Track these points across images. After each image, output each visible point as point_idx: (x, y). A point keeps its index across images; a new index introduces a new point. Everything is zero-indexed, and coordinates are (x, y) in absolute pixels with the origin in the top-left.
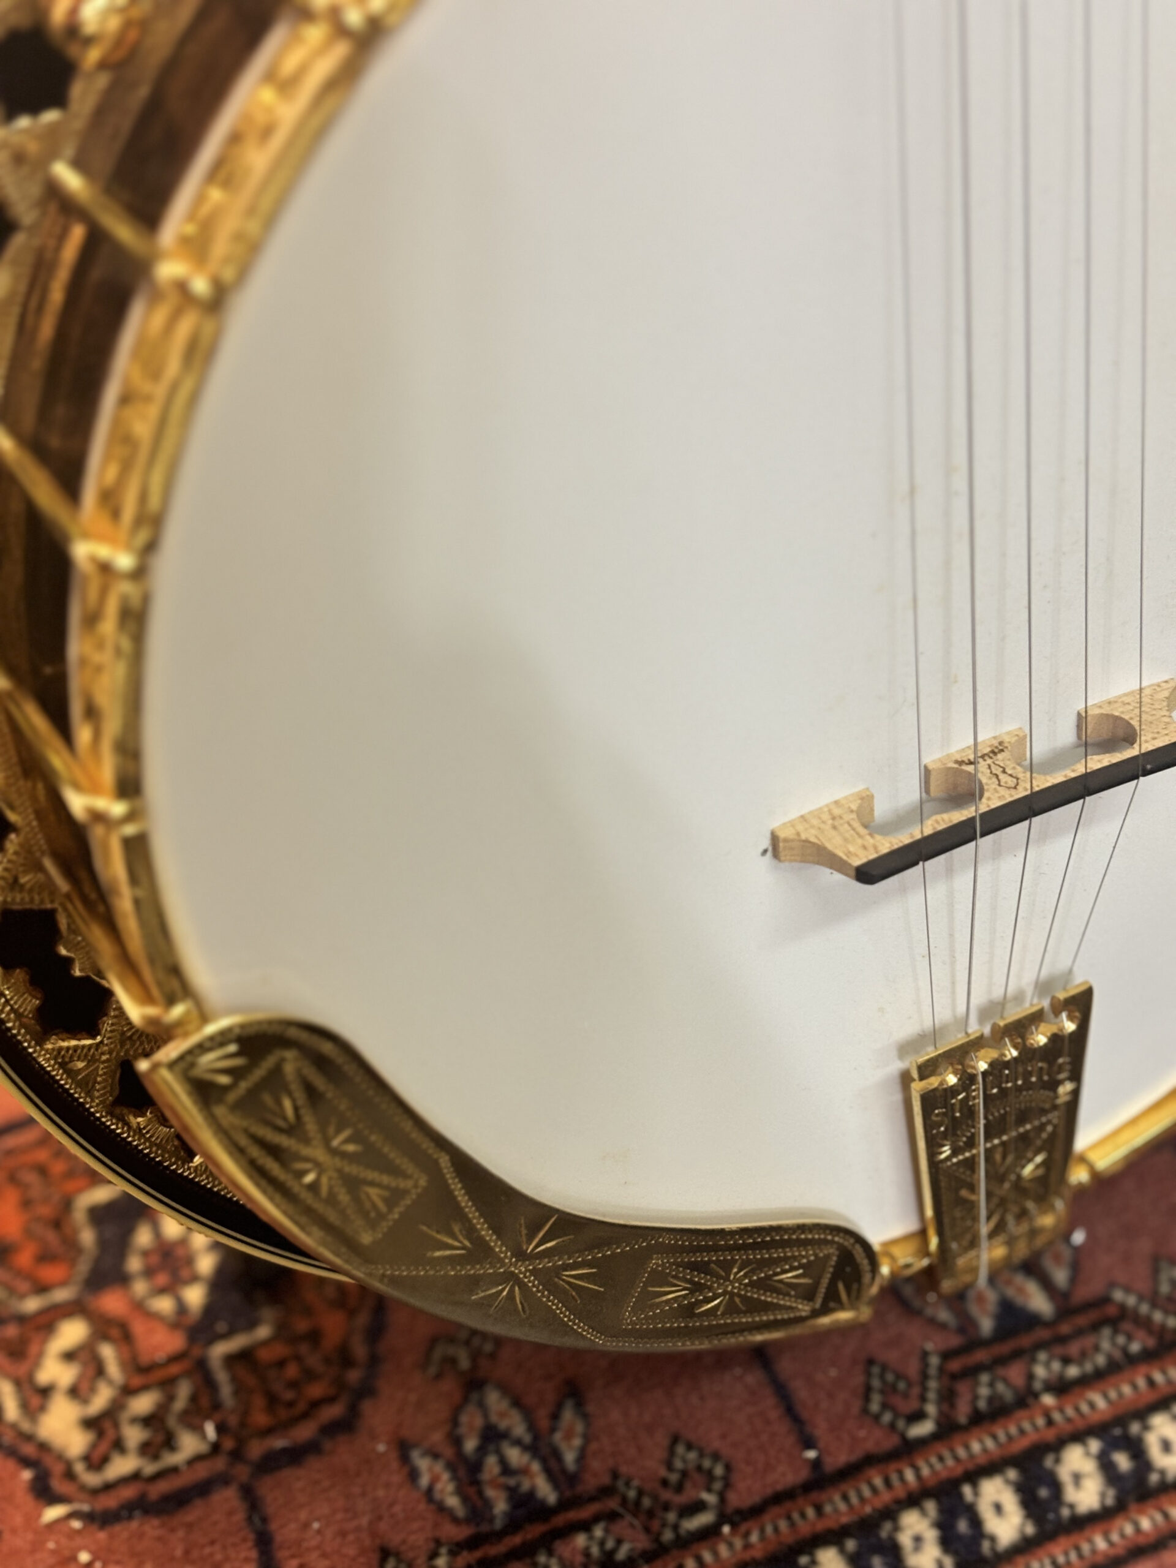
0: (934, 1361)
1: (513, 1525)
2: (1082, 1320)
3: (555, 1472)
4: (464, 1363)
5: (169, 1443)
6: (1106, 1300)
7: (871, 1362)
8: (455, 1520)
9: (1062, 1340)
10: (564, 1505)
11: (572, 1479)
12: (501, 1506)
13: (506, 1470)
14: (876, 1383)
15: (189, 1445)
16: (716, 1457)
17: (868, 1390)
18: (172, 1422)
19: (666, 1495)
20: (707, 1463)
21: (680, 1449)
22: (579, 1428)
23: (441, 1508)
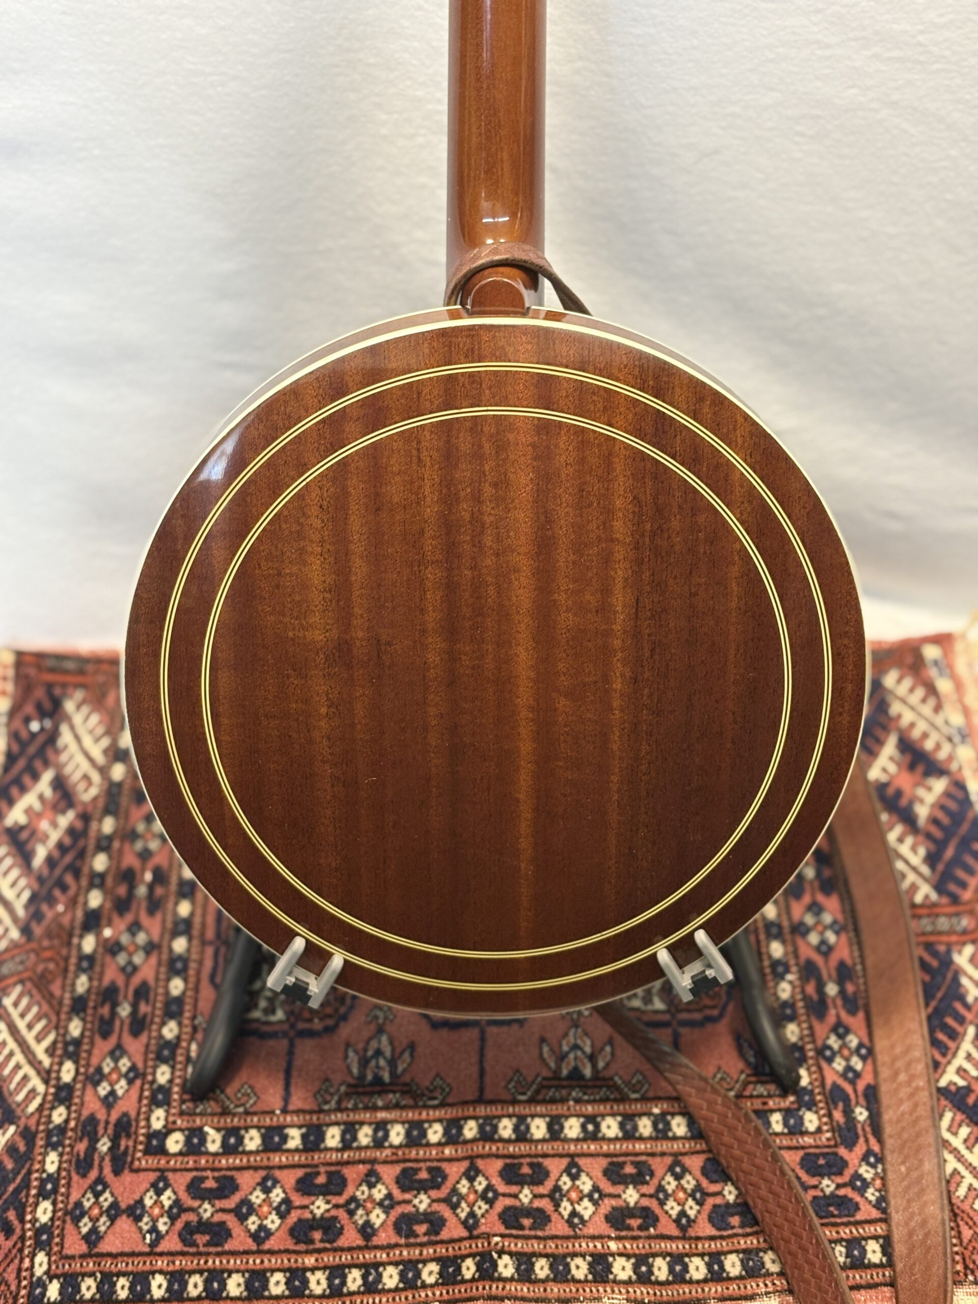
0: (539, 1079)
1: (371, 1084)
2: (598, 1083)
3: (393, 1074)
4: (381, 1021)
5: (273, 1012)
6: (611, 1079)
7: (518, 1071)
8: (353, 1077)
9: (587, 1087)
10: (391, 1084)
11: (398, 1077)
12: (369, 1077)
13: (378, 1067)
14: (516, 1079)
15: (280, 1015)
16: (448, 1085)
17: (512, 1079)
18: (277, 1003)
19: (426, 1092)
20: (444, 1086)
21: (438, 1079)
22: (408, 1060)
23: (350, 1072)
